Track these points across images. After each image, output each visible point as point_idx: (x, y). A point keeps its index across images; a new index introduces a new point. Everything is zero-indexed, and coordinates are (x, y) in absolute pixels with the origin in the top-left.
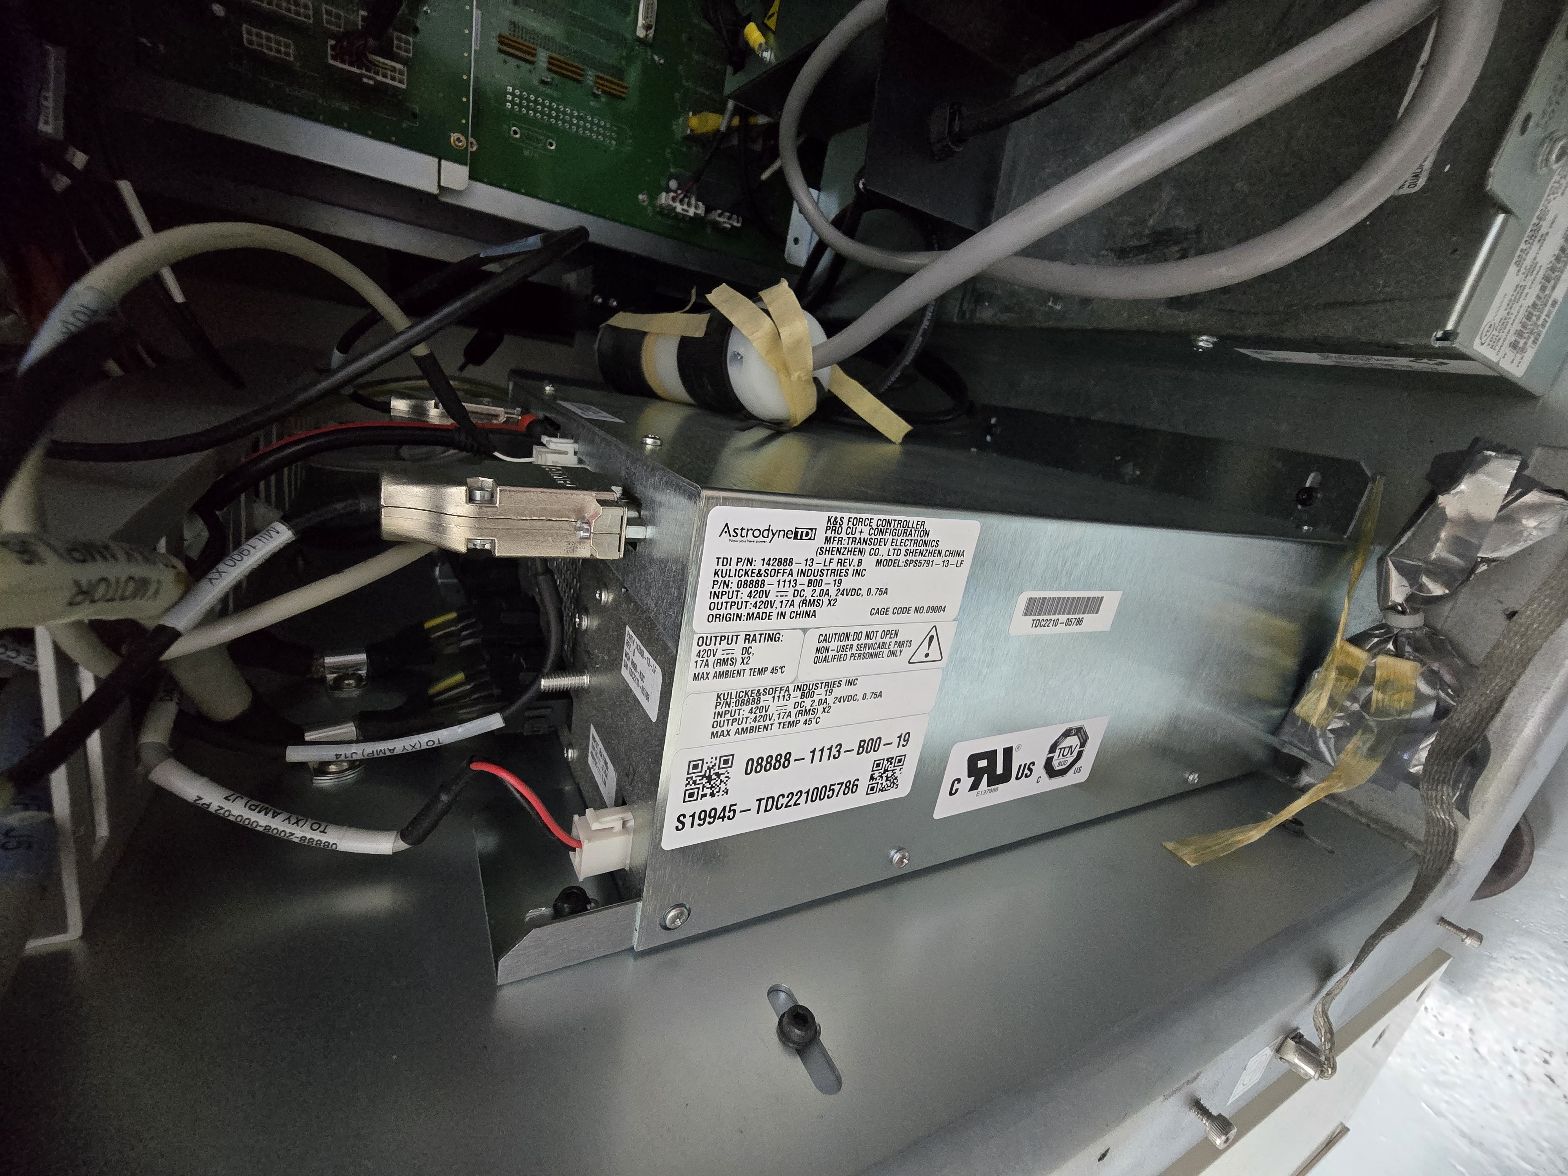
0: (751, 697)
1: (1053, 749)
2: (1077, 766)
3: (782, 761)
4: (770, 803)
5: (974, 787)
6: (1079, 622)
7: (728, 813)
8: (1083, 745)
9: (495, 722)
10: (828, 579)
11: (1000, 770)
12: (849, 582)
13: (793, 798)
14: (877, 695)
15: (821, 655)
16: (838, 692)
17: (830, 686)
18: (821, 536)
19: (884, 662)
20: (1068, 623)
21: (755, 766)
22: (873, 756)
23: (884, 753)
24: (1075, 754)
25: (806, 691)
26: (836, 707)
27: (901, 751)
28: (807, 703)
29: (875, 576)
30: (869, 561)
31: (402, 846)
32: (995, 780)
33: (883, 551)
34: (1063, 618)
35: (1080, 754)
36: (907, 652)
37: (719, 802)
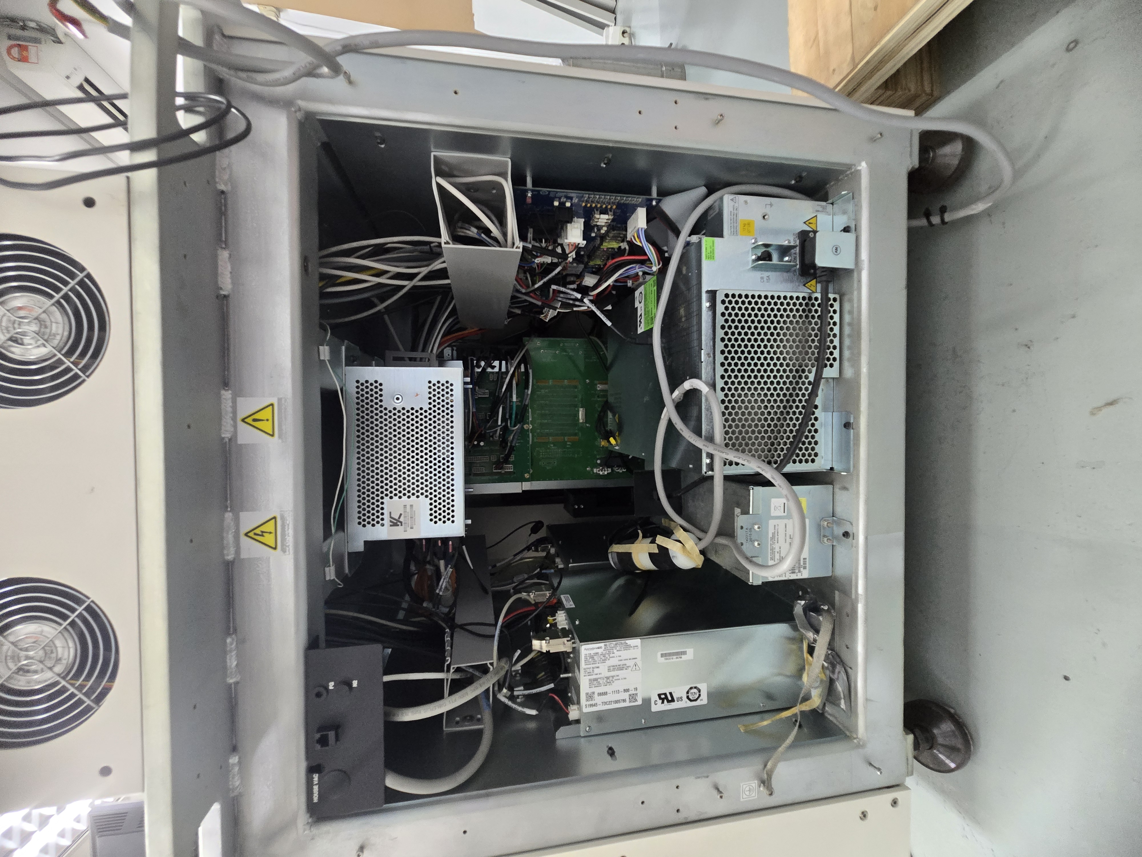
0: (596, 680)
1: (688, 693)
2: (700, 698)
3: (605, 694)
4: (605, 703)
5: (663, 703)
6: (681, 658)
7: (595, 705)
8: (699, 691)
9: (552, 686)
10: (607, 656)
11: (670, 699)
12: (612, 655)
13: (610, 703)
14: (625, 679)
15: (609, 670)
16: (615, 678)
17: (613, 677)
18: (603, 647)
19: (624, 671)
20: (677, 658)
21: (600, 694)
22: (628, 693)
23: (631, 692)
24: (698, 695)
25: (608, 678)
26: (616, 682)
27: (635, 692)
28: (608, 681)
29: (617, 653)
30: (615, 651)
31: (537, 713)
32: (669, 701)
33: (618, 648)
34: (675, 657)
35: (700, 695)
36: (630, 669)
37: (593, 702)
